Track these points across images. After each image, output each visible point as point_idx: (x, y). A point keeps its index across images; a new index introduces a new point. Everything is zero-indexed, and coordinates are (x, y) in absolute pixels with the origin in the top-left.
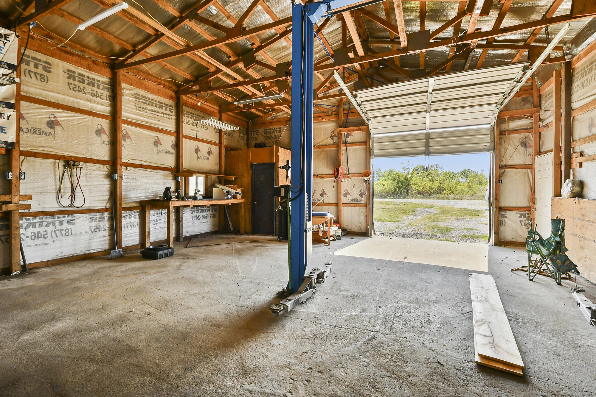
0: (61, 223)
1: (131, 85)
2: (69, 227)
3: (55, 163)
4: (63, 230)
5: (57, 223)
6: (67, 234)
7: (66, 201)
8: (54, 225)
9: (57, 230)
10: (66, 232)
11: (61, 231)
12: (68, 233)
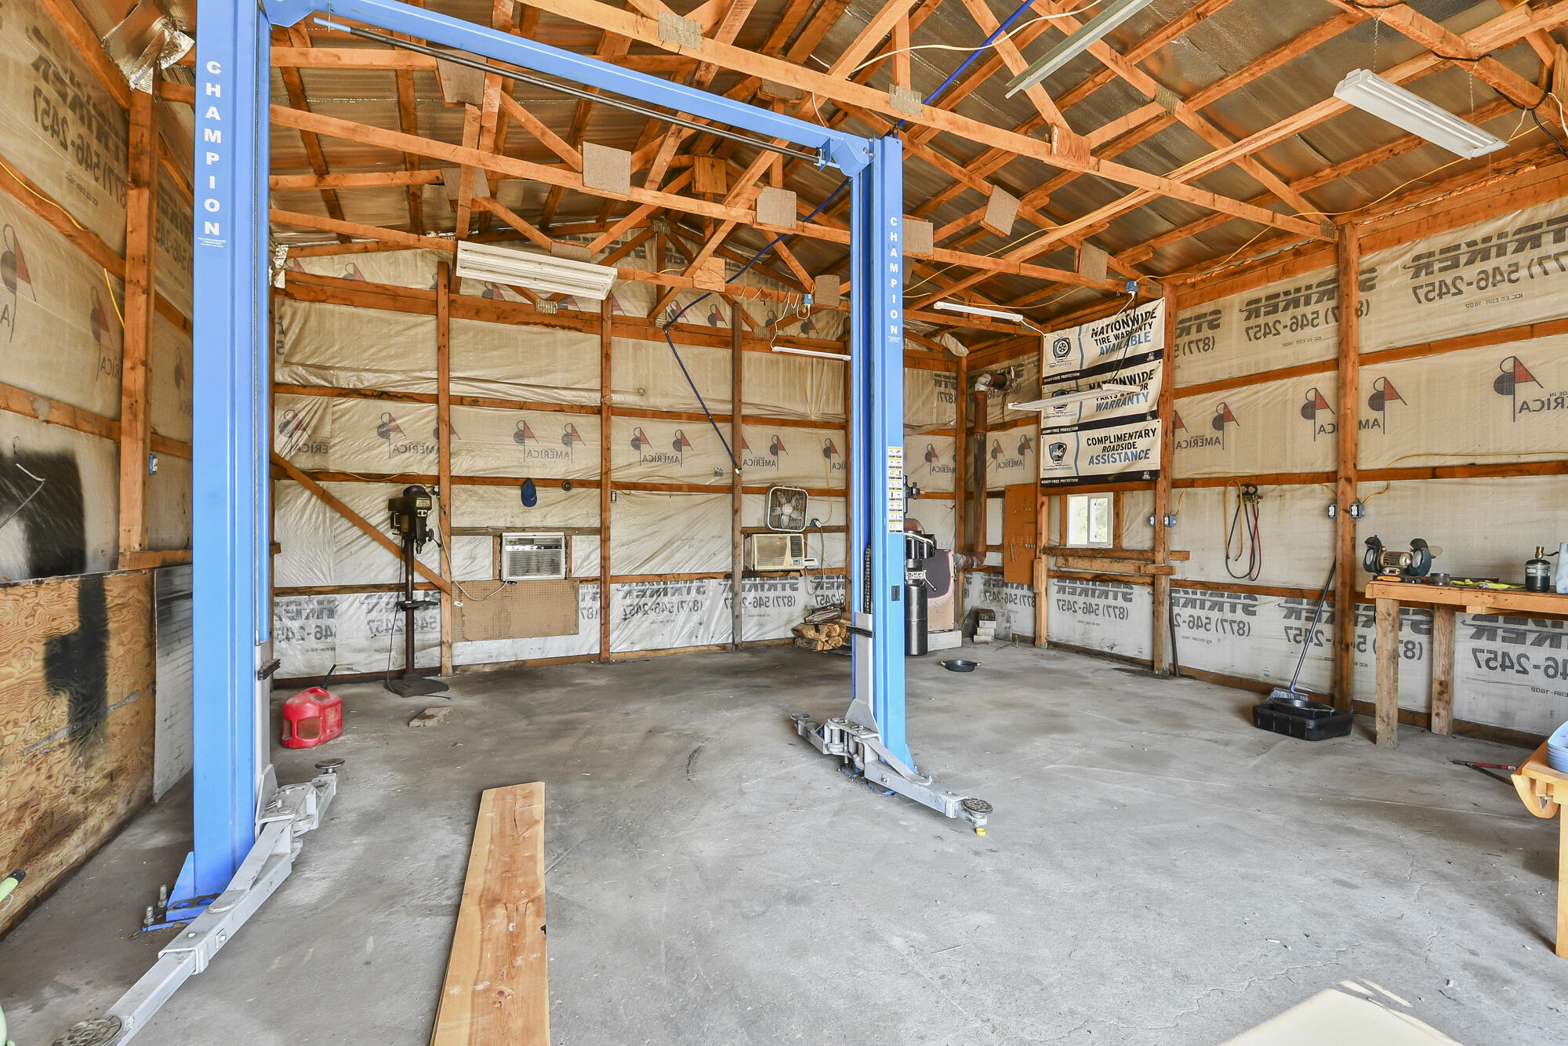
0: (1233, 610)
1: (1399, 242)
2: (1246, 618)
3: (1225, 494)
4: (1235, 622)
5: (1227, 607)
6: (1241, 632)
7: (1241, 567)
8: (1221, 610)
9: (1226, 621)
10: (1240, 628)
11: (1232, 622)
12: (1242, 630)
